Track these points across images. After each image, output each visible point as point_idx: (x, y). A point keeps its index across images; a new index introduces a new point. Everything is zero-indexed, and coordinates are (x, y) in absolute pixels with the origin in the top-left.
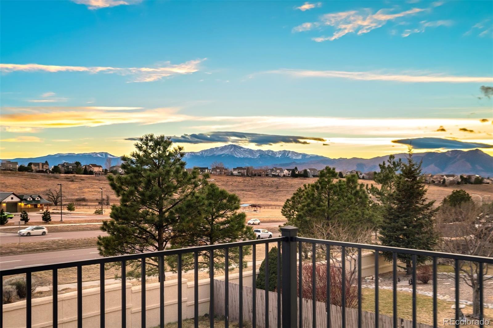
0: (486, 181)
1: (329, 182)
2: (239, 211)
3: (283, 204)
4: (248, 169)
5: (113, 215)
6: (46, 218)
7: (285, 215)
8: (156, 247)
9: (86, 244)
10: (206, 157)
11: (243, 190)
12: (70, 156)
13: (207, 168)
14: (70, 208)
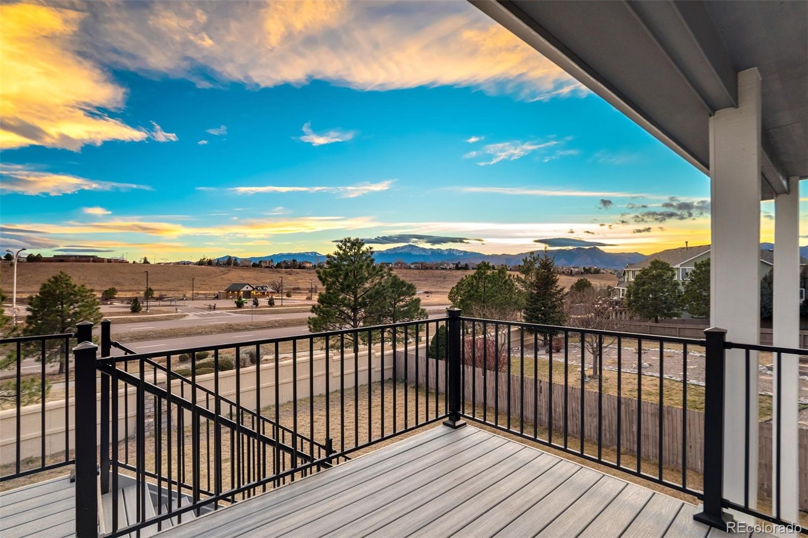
0: (602, 271)
1: (485, 273)
2: (415, 297)
3: (449, 291)
4: (422, 264)
5: (320, 301)
6: (271, 303)
7: (450, 299)
8: (352, 325)
9: (300, 323)
10: (390, 254)
11: (418, 280)
12: (289, 255)
13: (391, 263)
14: (288, 295)
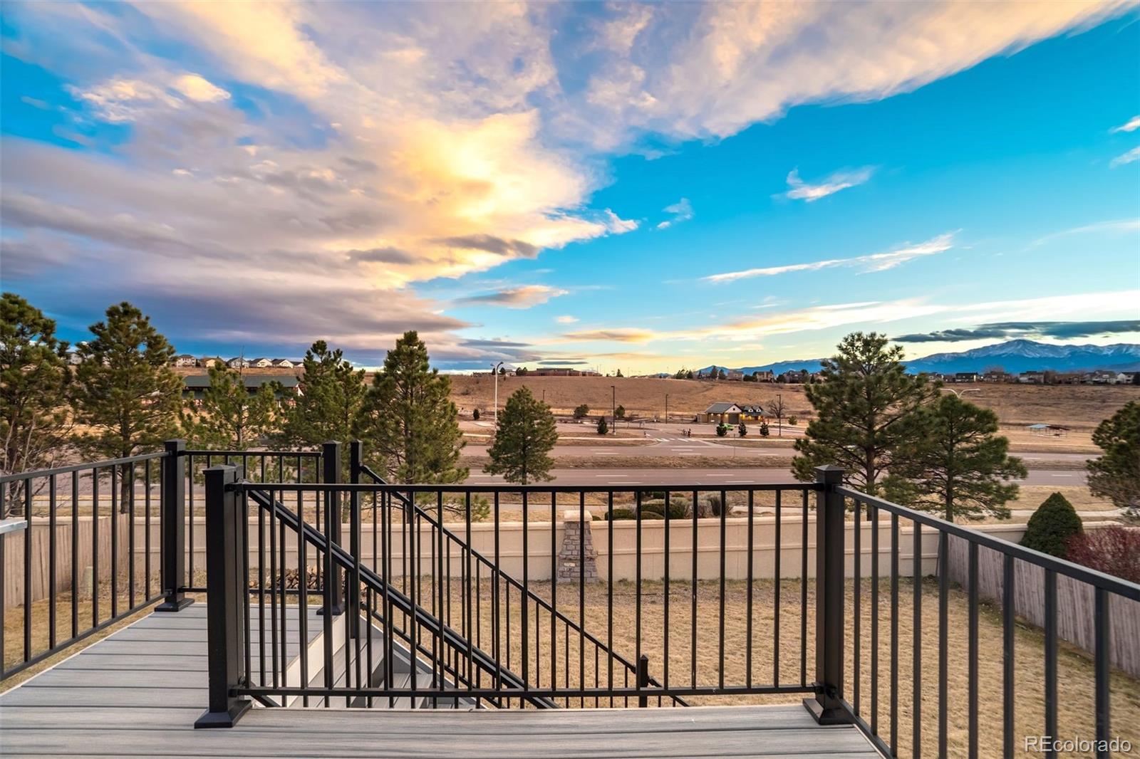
2: (996, 435)
3: (1096, 425)
4: (1046, 374)
5: (810, 433)
6: (764, 432)
7: (1097, 443)
8: (864, 475)
9: (779, 464)
10: (977, 358)
11: (1037, 404)
12: (798, 363)
13: (976, 374)
14: (792, 422)
